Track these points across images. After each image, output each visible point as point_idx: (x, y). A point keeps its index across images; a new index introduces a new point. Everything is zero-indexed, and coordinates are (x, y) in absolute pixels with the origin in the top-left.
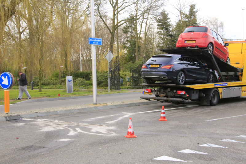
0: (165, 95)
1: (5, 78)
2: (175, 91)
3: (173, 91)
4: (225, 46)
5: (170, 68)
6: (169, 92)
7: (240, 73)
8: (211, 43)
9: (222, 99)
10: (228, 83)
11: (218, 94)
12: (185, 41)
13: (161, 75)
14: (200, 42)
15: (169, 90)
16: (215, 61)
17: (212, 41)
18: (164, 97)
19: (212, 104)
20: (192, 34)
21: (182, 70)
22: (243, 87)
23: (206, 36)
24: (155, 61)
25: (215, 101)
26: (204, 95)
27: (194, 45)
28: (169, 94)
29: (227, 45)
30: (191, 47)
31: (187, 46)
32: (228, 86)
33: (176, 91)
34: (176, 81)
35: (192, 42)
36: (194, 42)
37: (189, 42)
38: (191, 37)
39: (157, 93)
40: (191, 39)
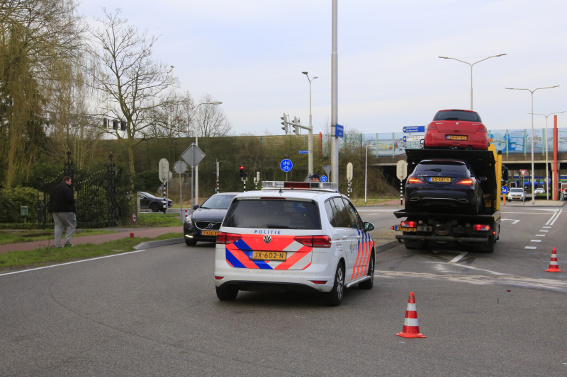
0: (447, 232)
2: (468, 225)
3: (464, 225)
5: (472, 184)
6: (454, 226)
12: (446, 135)
13: (457, 197)
15: (455, 222)
18: (446, 236)
20: (457, 123)
23: (483, 129)
24: (440, 170)
27: (466, 143)
30: (459, 147)
31: (450, 145)
33: (472, 225)
35: (459, 138)
36: (466, 138)
37: (454, 138)
38: (456, 129)
39: (428, 229)
40: (457, 133)
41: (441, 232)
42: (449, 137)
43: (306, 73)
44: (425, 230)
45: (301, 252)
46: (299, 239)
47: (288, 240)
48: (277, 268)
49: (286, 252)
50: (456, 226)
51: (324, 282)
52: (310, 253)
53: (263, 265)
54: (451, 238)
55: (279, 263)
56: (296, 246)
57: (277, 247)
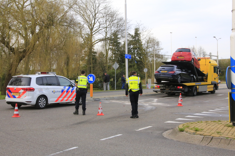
0: (169, 89)
1: (91, 77)
2: (175, 87)
3: (174, 87)
4: (198, 60)
5: (174, 73)
6: (171, 87)
7: (205, 77)
8: (193, 58)
9: (199, 92)
10: (201, 83)
11: (196, 89)
12: (177, 57)
13: (169, 77)
14: (187, 58)
15: (172, 86)
16: (195, 69)
17: (193, 57)
18: (169, 90)
19: (194, 95)
20: (181, 53)
21: (180, 74)
22: (208, 86)
23: (190, 54)
24: (164, 69)
25: (195, 94)
26: (191, 90)
27: (183, 59)
28: (172, 88)
29: (199, 60)
30: (181, 61)
31: (178, 60)
32: (202, 84)
33: (177, 87)
34: (176, 81)
35: (181, 58)
36: (183, 58)
37: (180, 58)
38: (181, 55)
39: (164, 88)
40: (181, 56)
41: (167, 89)
42: (178, 58)
43: (215, 37)
44: (163, 88)
45: (24, 93)
46: (23, 89)
47: (20, 89)
48: (18, 98)
49: (20, 93)
50: (172, 87)
51: (31, 102)
52: (26, 93)
53: (14, 97)
54: (170, 91)
55: (18, 96)
56: (22, 91)
57: (17, 91)
